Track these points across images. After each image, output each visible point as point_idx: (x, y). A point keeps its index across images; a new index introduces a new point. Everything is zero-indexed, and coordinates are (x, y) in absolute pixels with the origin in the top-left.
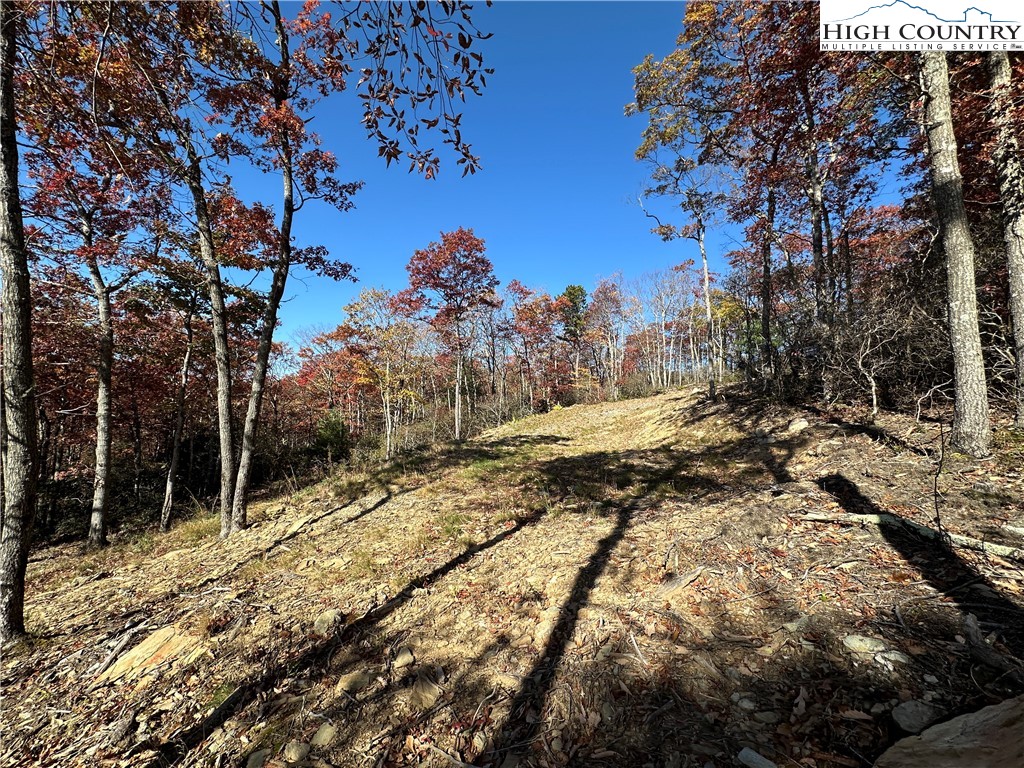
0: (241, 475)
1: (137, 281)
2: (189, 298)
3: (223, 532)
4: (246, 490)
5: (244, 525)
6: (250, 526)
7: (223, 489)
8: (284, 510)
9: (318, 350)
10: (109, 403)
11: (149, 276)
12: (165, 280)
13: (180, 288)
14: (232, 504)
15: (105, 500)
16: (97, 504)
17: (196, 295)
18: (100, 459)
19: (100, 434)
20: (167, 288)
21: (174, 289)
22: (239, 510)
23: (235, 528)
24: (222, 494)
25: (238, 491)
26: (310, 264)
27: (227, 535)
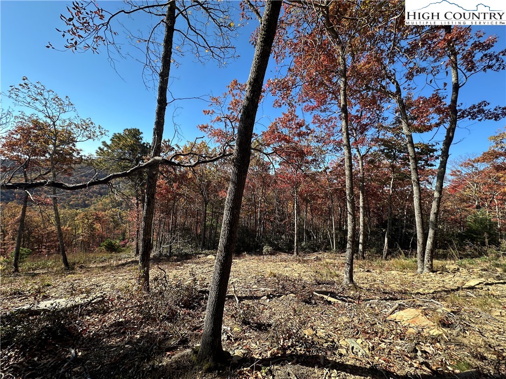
0: (429, 242)
1: (372, 151)
2: (392, 154)
3: (419, 270)
4: (432, 251)
5: (432, 270)
6: (436, 272)
7: (418, 247)
8: (458, 269)
9: (465, 171)
10: (363, 202)
11: (376, 148)
12: (382, 147)
13: (388, 150)
14: (424, 257)
15: (363, 240)
16: (361, 241)
17: (396, 152)
18: (361, 224)
19: (361, 213)
20: (383, 151)
21: (386, 151)
22: (428, 261)
23: (426, 270)
24: (418, 250)
25: (427, 251)
26: (472, 116)
27: (422, 272)
